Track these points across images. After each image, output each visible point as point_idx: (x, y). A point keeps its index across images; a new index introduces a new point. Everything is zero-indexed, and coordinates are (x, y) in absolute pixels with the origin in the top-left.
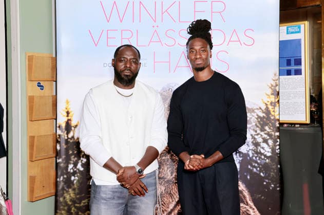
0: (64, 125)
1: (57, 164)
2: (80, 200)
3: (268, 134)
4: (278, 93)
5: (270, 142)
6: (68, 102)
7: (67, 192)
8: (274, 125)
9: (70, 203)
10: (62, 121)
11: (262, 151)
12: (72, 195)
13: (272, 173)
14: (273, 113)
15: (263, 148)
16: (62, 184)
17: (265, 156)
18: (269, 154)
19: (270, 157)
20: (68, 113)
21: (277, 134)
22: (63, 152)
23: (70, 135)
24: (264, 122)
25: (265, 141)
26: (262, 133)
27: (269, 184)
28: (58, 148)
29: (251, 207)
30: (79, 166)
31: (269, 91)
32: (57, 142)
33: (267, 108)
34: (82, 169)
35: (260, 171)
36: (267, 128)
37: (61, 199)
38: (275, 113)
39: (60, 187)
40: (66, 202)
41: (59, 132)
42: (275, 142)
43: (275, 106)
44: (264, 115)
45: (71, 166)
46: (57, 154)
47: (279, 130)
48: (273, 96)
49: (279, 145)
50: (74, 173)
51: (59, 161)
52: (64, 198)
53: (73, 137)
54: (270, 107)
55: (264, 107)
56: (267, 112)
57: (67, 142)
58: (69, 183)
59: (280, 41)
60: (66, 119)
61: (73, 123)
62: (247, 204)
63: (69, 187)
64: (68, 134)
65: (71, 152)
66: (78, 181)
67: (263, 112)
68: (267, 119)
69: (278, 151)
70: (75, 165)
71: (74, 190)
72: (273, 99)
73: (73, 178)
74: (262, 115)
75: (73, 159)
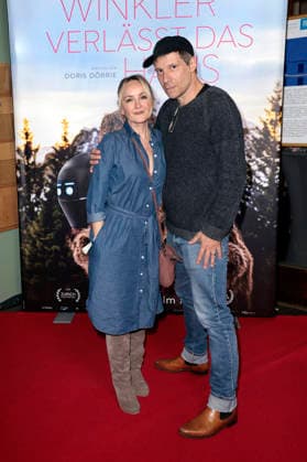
0: (23, 149)
1: (19, 193)
2: (46, 233)
3: (266, 160)
4: (281, 109)
5: (268, 170)
6: (26, 122)
7: (31, 224)
8: (273, 149)
9: (34, 236)
10: (21, 143)
11: (258, 181)
12: (37, 228)
13: (268, 208)
14: (273, 134)
15: (259, 178)
16: (25, 215)
17: (261, 187)
18: (266, 185)
19: (267, 188)
20: (27, 134)
21: (278, 160)
22: (23, 180)
23: (31, 160)
24: (261, 145)
25: (262, 169)
26: (258, 159)
27: (263, 221)
28: (19, 175)
29: (241, 247)
30: (42, 196)
31: (269, 107)
32: (18, 168)
33: (266, 128)
34: (45, 199)
35: (254, 205)
36: (264, 153)
37: (25, 232)
38: (276, 134)
39: (23, 219)
40: (30, 235)
41: (18, 157)
42: (274, 170)
43: (275, 125)
44: (262, 136)
45: (33, 196)
46: (19, 181)
47: (280, 155)
48: (274, 113)
49: (279, 174)
50: (37, 204)
51: (21, 189)
52: (28, 231)
53: (34, 163)
54: (270, 127)
55: (261, 127)
56: (266, 132)
57: (27, 168)
58: (31, 214)
59: (287, 41)
60: (25, 142)
61: (34, 147)
62: (237, 243)
63: (32, 219)
64: (28, 159)
65: (32, 180)
66: (42, 212)
67: (260, 133)
68: (265, 142)
69: (277, 181)
70: (38, 194)
71: (38, 222)
72: (273, 116)
73: (36, 209)
74: (258, 136)
75: (35, 187)
